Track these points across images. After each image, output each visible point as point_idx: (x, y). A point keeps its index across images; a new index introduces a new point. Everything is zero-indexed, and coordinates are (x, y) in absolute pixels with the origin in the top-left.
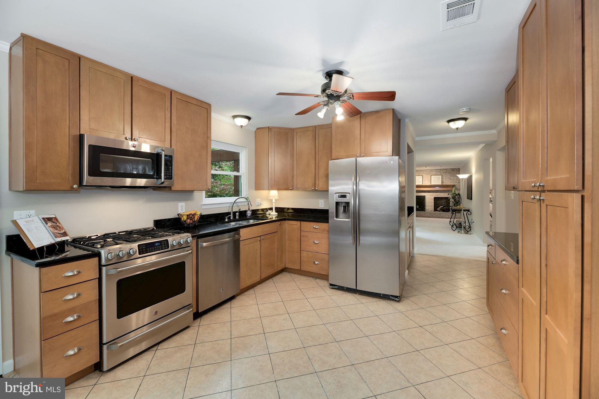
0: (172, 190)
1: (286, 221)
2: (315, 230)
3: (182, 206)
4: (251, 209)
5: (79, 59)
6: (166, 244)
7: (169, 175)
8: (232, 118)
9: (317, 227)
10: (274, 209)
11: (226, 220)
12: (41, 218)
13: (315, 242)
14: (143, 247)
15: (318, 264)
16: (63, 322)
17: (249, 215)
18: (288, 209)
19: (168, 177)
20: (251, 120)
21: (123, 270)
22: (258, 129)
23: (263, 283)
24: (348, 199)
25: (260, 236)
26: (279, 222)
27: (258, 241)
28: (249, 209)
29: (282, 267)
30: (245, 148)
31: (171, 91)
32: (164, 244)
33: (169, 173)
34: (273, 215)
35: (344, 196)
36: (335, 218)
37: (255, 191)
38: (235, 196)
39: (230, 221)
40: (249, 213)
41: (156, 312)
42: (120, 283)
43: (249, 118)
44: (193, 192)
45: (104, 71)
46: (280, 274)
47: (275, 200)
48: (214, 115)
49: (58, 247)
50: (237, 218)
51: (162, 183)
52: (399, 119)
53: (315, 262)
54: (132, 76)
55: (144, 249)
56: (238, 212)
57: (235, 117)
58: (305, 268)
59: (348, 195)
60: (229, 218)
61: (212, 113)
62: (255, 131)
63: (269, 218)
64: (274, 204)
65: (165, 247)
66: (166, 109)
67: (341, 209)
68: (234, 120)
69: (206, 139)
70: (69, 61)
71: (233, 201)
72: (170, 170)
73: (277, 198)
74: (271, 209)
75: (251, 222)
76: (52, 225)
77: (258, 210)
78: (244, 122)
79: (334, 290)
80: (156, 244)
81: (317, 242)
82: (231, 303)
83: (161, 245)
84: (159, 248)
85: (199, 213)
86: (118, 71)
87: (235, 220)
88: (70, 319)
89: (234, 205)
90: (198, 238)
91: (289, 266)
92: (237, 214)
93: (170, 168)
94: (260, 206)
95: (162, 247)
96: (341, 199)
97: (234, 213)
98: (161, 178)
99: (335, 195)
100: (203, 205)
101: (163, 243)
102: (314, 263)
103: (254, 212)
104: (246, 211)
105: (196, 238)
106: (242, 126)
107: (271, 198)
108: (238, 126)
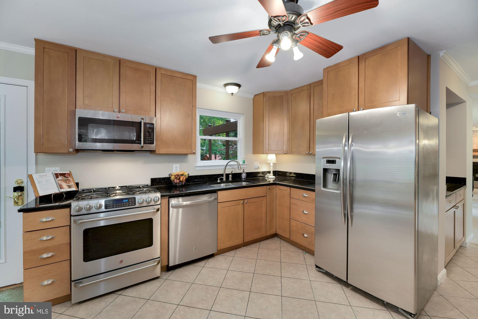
0: (156, 153)
1: (277, 186)
2: (304, 199)
3: (176, 167)
4: (245, 171)
5: (75, 51)
6: (133, 201)
7: (151, 141)
8: (223, 87)
9: (306, 196)
10: (272, 172)
11: (219, 181)
12: (54, 174)
13: (304, 212)
14: (111, 203)
15: (307, 237)
16: (40, 257)
17: (243, 177)
18: (291, 173)
19: (150, 142)
20: (241, 88)
21: (85, 222)
22: (255, 96)
23: (249, 246)
24: (338, 166)
25: (244, 199)
26: (269, 186)
27: (241, 204)
28: (244, 172)
29: (272, 232)
30: (243, 115)
31: (156, 68)
32: (132, 201)
33: (151, 139)
34: (271, 178)
35: (333, 162)
36: (322, 188)
37: (253, 154)
38: (226, 160)
39: (222, 182)
40: (244, 176)
41: (122, 261)
42: (86, 232)
43: (239, 86)
44: (187, 155)
45: (95, 58)
46: (271, 239)
47: (273, 164)
48: (199, 85)
49: (65, 195)
50: (230, 179)
51: (142, 147)
52: (427, 54)
53: (305, 235)
54: (120, 59)
55: (111, 204)
56: (231, 174)
57: (226, 85)
58: (294, 238)
59: (338, 161)
60: (221, 179)
61: (197, 83)
62: (253, 98)
63: (268, 181)
64: (272, 168)
65: (132, 203)
66: (151, 83)
67: (330, 177)
68: (226, 88)
69: (191, 108)
70: (68, 54)
71: (226, 164)
72: (152, 136)
73: (275, 162)
74: (269, 172)
75: (244, 184)
76: (62, 179)
77: (258, 173)
78: (235, 89)
79: (321, 274)
80: (124, 201)
81: (306, 213)
82: (207, 262)
83: (128, 202)
84: (126, 204)
85: (186, 174)
86: (108, 57)
87: (227, 181)
88: (45, 256)
89: (226, 168)
90: (169, 198)
91: (280, 232)
92: (230, 176)
93: (152, 134)
94: (259, 169)
95: (129, 204)
96: (329, 165)
97: (227, 175)
98: (141, 143)
99: (322, 160)
100: (196, 167)
101: (130, 201)
102: (303, 235)
103: (249, 175)
104: (240, 174)
105: (168, 197)
106: (232, 94)
107: (268, 162)
108: (229, 94)
